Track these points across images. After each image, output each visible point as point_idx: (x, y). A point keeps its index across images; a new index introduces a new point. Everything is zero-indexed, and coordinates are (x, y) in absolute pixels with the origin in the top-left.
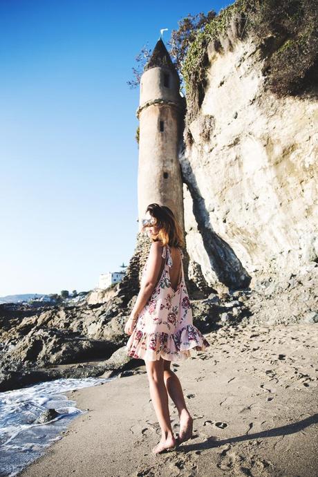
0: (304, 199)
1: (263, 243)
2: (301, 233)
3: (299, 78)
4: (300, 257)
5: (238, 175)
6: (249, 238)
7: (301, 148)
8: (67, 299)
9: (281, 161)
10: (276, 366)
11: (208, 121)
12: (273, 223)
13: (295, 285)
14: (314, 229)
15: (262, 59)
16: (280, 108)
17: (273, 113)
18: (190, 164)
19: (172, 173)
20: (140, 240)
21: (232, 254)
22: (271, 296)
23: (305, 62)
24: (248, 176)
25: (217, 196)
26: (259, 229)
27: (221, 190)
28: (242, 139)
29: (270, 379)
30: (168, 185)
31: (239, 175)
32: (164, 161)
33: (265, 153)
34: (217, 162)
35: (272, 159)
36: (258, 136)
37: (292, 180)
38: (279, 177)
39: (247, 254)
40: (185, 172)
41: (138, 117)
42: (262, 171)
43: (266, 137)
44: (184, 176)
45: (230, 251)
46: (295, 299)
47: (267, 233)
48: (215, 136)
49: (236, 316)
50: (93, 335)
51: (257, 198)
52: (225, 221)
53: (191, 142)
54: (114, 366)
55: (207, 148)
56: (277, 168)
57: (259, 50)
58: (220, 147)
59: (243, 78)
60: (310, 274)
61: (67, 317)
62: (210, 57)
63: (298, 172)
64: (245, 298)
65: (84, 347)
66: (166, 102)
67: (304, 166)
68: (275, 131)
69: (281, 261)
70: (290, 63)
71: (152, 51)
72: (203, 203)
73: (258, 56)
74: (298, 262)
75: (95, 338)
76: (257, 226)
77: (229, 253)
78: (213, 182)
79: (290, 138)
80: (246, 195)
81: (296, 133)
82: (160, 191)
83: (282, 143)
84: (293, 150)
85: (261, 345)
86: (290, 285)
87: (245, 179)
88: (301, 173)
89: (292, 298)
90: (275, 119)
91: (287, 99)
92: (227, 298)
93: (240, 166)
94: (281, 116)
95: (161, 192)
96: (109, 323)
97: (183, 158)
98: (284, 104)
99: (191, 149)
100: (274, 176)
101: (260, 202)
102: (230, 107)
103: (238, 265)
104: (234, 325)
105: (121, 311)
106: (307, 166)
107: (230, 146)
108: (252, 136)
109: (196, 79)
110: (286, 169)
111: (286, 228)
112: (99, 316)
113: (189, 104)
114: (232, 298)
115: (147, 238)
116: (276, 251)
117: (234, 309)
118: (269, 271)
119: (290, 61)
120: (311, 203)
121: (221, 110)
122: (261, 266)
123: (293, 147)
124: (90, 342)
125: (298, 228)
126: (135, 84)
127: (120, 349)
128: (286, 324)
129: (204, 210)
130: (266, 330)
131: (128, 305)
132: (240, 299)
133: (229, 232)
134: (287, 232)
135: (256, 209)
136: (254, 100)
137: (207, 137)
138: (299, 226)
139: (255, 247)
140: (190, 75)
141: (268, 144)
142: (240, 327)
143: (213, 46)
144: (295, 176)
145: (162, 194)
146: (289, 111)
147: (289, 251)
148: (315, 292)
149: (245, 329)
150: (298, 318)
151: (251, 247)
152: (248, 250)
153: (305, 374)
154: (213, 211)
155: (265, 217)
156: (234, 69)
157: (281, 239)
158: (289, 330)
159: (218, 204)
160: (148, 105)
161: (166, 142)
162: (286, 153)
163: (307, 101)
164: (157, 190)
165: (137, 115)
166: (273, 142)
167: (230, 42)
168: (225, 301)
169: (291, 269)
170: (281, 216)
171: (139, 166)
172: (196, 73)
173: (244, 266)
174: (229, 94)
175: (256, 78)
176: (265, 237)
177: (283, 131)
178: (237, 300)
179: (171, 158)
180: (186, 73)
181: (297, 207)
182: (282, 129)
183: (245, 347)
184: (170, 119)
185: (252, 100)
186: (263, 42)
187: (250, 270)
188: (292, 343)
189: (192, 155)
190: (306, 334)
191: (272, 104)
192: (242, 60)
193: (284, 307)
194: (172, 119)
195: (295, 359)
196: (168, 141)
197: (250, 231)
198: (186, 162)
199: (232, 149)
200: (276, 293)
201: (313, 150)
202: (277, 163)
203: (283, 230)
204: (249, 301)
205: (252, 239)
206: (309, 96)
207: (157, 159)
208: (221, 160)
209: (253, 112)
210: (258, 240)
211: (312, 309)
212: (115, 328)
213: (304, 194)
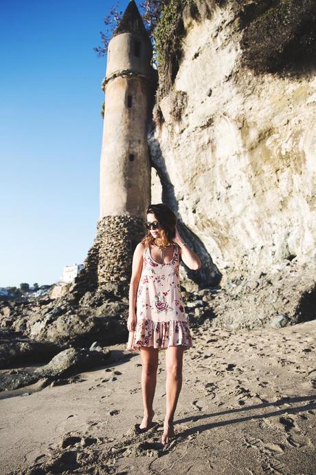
0: (279, 190)
1: (235, 237)
2: (274, 228)
3: (277, 52)
4: (274, 254)
5: (210, 161)
6: (220, 230)
7: (278, 133)
8: (27, 293)
9: (256, 147)
10: (221, 378)
11: (180, 98)
12: (246, 216)
13: (264, 285)
14: (289, 223)
15: (241, 29)
16: (258, 87)
17: (250, 92)
18: (159, 145)
19: (139, 155)
20: (100, 229)
21: (202, 249)
22: (237, 296)
23: (285, 34)
24: (221, 162)
25: (187, 183)
26: (230, 221)
27: (191, 176)
28: (216, 120)
29: (207, 394)
30: (134, 168)
31: (212, 161)
32: (130, 141)
33: (240, 136)
34: (188, 145)
35: (247, 144)
36: (233, 117)
37: (267, 168)
38: (253, 164)
39: (218, 249)
40: (154, 154)
41: (104, 89)
42: (236, 157)
43: (241, 119)
44: (153, 159)
45: (200, 245)
46: (263, 301)
47: (239, 226)
48: (187, 115)
49: (197, 317)
50: (35, 336)
51: (230, 187)
52: (194, 212)
53: (162, 120)
54: (51, 372)
55: (177, 129)
56: (252, 154)
57: (238, 19)
58: (191, 128)
59: (220, 50)
60: (281, 273)
61: (10, 315)
62: (186, 25)
63: (274, 159)
64: (209, 298)
65: (21, 349)
66: (135, 74)
67: (280, 153)
68: (252, 112)
69: (253, 258)
70: (269, 35)
71: (123, 13)
72: (173, 191)
73: (237, 26)
74: (270, 260)
75: (38, 339)
76: (228, 218)
77: (199, 247)
78: (183, 166)
79: (266, 122)
80: (218, 183)
81: (274, 115)
82: (125, 175)
83: (258, 127)
84: (269, 135)
85: (215, 352)
86: (258, 284)
87: (218, 165)
88: (276, 161)
89: (259, 299)
90: (251, 99)
91: (266, 76)
92: (190, 297)
93: (213, 151)
94: (259, 96)
95: (125, 177)
96: (54, 323)
97: (153, 138)
98: (263, 82)
99: (161, 128)
100: (248, 163)
101: (232, 191)
102: (204, 82)
103: (209, 260)
104: (195, 328)
105: (70, 309)
106: (283, 153)
107: (203, 127)
108: (226, 117)
109: (169, 48)
110: (261, 156)
111: (259, 222)
112: (46, 313)
113: (161, 77)
114: (195, 298)
115: (108, 228)
116: (248, 246)
117: (196, 310)
118: (241, 269)
119: (268, 33)
120: (286, 195)
121: (194, 86)
122: (232, 263)
123: (270, 131)
124: (30, 344)
125: (273, 222)
126: (103, 52)
127: (60, 353)
128: (251, 328)
129: (173, 198)
130: (226, 334)
131: (80, 302)
132: (204, 299)
133: (199, 223)
134: (260, 227)
135: (228, 199)
136: (230, 76)
137: (178, 116)
138: (273, 219)
139: (226, 241)
140: (163, 44)
141: (243, 127)
142: (201, 330)
143: (189, 12)
144: (271, 163)
145: (127, 178)
146: (268, 91)
147: (262, 247)
148: (284, 294)
149: (205, 332)
150: (264, 322)
151: (223, 241)
152: (219, 244)
153: (246, 389)
154: (182, 199)
155: (237, 209)
156: (211, 40)
157: (253, 233)
158: (251, 335)
159: (188, 192)
160: (115, 76)
161: (134, 119)
162: (262, 137)
163: (287, 80)
164: (122, 174)
165: (102, 87)
166: (249, 125)
167: (207, 7)
168: (188, 301)
169: (263, 267)
170: (254, 208)
171: (103, 146)
172: (170, 42)
173: (214, 262)
174: (204, 68)
175: (233, 51)
176: (236, 230)
177: (261, 112)
178: (202, 299)
179: (138, 139)
180: (158, 41)
181: (272, 198)
182: (259, 110)
183: (198, 354)
184: (139, 93)
185: (228, 75)
186: (243, 10)
187: (221, 267)
188: (248, 350)
189: (162, 136)
190: (266, 340)
191: (250, 82)
192: (219, 29)
193: (250, 310)
194: (142, 94)
195: (245, 369)
196: (136, 119)
197: (221, 223)
198: (156, 143)
199: (205, 130)
200: (243, 293)
201: (291, 136)
202: (252, 149)
203: (256, 224)
204: (214, 301)
205: (223, 232)
206: (289, 74)
207: (123, 138)
208: (192, 142)
209: (229, 90)
210: (230, 233)
211: (279, 312)
212: (60, 329)
213: (280, 184)
